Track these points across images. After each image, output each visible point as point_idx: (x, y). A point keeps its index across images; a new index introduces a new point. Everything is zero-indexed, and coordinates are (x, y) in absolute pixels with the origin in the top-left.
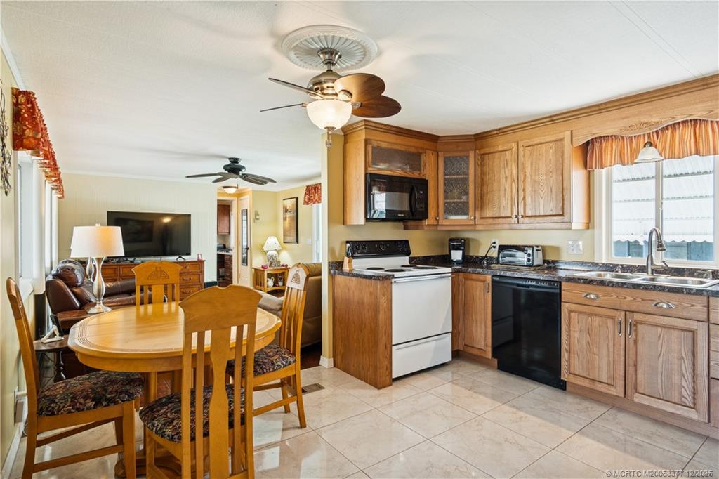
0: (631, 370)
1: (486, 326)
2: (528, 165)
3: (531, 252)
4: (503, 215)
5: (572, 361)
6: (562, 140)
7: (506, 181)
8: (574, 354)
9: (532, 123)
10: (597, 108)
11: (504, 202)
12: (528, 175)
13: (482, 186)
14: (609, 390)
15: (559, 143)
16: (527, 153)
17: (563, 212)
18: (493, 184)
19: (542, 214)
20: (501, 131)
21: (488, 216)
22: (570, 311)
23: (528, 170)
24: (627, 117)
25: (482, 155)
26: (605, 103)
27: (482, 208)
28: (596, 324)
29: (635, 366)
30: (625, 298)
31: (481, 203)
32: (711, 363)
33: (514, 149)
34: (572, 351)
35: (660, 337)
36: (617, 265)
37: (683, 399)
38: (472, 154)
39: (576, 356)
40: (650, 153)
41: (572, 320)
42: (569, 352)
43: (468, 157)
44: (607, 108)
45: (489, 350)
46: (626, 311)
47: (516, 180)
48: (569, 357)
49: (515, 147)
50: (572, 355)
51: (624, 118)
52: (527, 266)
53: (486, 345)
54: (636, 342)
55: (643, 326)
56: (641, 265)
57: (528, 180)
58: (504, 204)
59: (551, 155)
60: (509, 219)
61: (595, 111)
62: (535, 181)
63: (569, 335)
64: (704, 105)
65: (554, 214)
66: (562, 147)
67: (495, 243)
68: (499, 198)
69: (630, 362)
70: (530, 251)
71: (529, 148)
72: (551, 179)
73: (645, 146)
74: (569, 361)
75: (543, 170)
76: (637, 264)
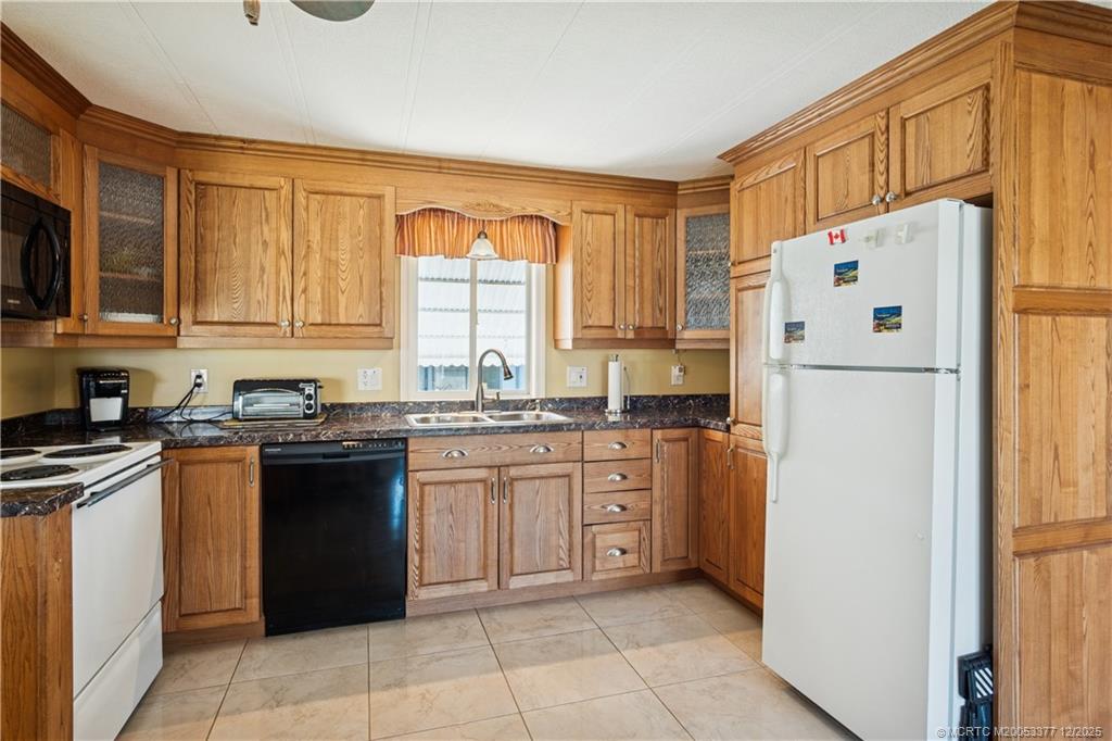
0: (505, 547)
1: (244, 556)
2: (315, 228)
3: (312, 392)
4: (258, 320)
5: (426, 564)
6: (380, 197)
7: (265, 251)
8: (429, 551)
9: (324, 153)
10: (437, 164)
11: (259, 295)
12: (315, 246)
13: (198, 253)
14: (479, 587)
15: (375, 201)
16: (314, 206)
17: (381, 321)
18: (230, 254)
19: (343, 321)
20: (253, 146)
21: (216, 319)
22: (423, 485)
23: (315, 237)
24: (472, 191)
25: (198, 184)
26: (450, 160)
27: (198, 299)
28: (461, 495)
29: (511, 540)
30: (500, 448)
31: (197, 290)
32: (585, 507)
33: (283, 192)
34: (426, 548)
35: (538, 492)
36: (433, 403)
37: (561, 562)
38: (171, 175)
39: (433, 554)
40: (483, 248)
41: (426, 498)
42: (421, 551)
43: (162, 179)
44: (449, 168)
45: (255, 603)
46: (499, 467)
47: (289, 254)
48: (421, 559)
49: (286, 189)
50: (426, 555)
51: (467, 191)
52: (306, 417)
53: (245, 596)
54: (511, 506)
55: (520, 482)
56: (463, 400)
57: (316, 257)
58: (259, 296)
59: (361, 220)
60: (271, 328)
61: (434, 167)
62: (330, 260)
63: (421, 525)
64: (555, 202)
65: (366, 322)
66: (381, 209)
67: (199, 377)
68: (247, 283)
69: (505, 536)
70: (310, 390)
71: (318, 197)
72: (361, 262)
73: (479, 237)
74: (420, 568)
75: (345, 243)
76: (458, 400)
